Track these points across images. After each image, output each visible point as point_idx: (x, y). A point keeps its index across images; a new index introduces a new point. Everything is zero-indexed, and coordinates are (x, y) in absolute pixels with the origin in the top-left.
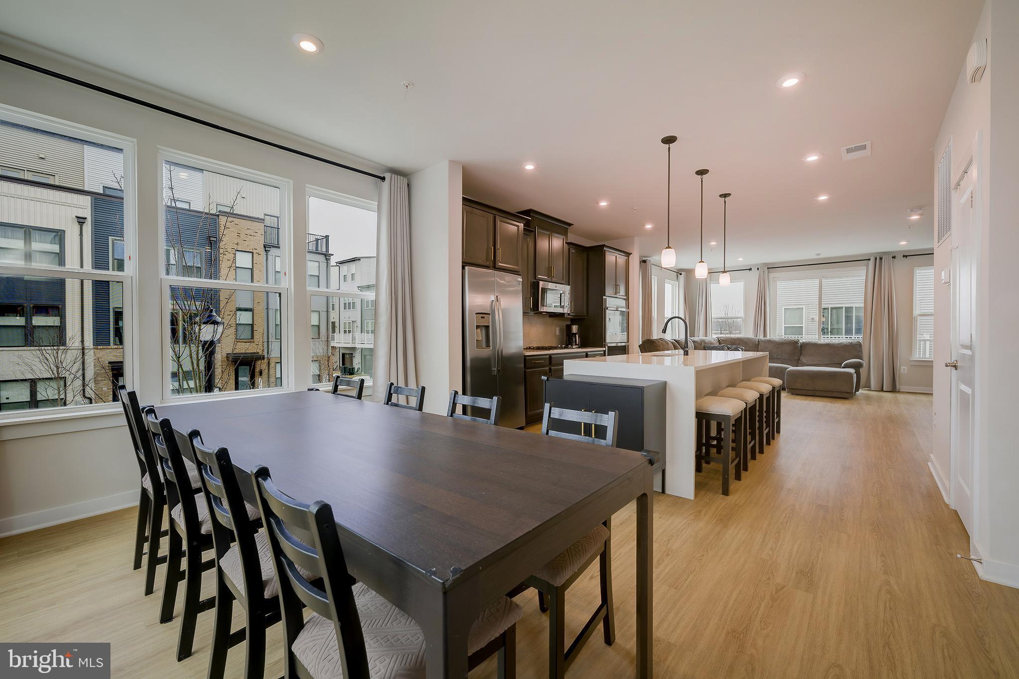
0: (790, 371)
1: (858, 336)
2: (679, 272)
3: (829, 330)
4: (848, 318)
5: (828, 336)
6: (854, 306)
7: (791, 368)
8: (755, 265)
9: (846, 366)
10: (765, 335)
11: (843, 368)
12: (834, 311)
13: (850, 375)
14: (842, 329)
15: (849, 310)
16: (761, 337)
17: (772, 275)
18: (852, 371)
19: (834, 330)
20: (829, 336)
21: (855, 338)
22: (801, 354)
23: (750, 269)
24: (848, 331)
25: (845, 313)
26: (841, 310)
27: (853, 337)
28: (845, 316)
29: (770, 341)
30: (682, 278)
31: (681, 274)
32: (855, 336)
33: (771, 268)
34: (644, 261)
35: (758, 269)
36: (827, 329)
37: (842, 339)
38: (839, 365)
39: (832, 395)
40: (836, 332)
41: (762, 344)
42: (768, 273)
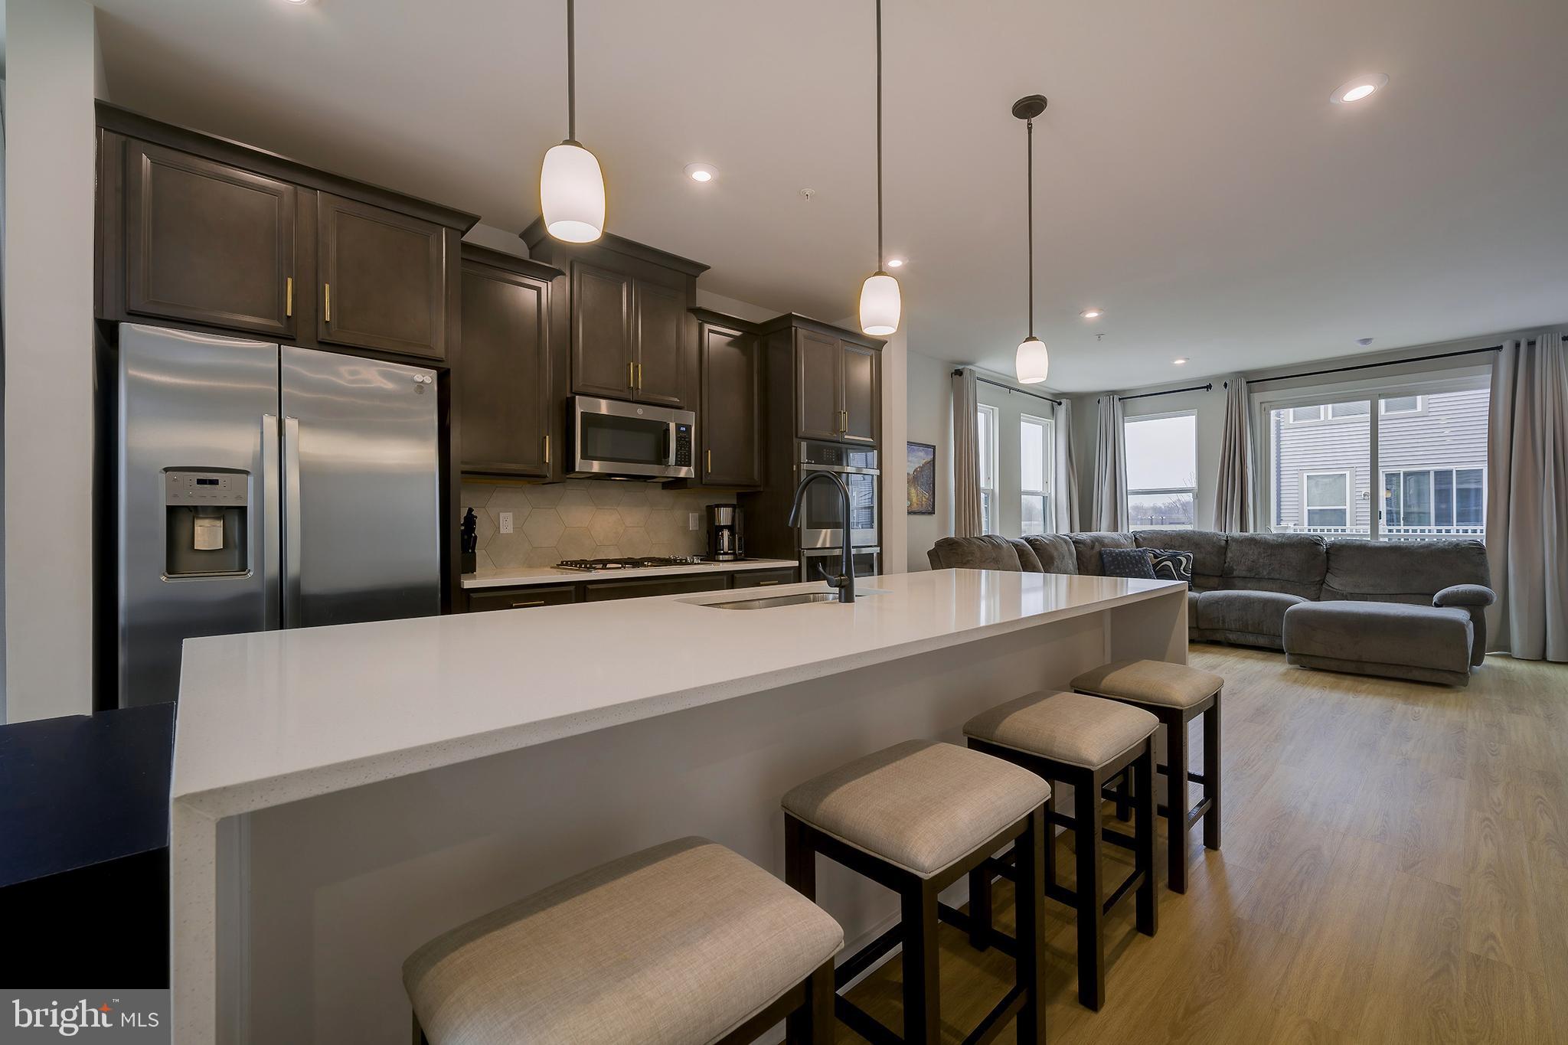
0: (1295, 612)
1: (1465, 528)
2: (1055, 399)
3: (1402, 516)
4: (1443, 495)
5: (1398, 528)
6: (1454, 468)
7: (1303, 604)
8: (1218, 378)
9: (1443, 603)
10: (1243, 527)
11: (1437, 605)
12: (1412, 479)
13: (1457, 627)
14: (1430, 513)
15: (1443, 477)
16: (1235, 532)
17: (1257, 397)
18: (1461, 615)
19: (1413, 516)
20: (1402, 527)
21: (1457, 533)
22: (1328, 569)
23: (1209, 387)
24: (1443, 518)
25: (1435, 484)
26: (1426, 476)
27: (1454, 528)
28: (1435, 490)
29: (1253, 541)
30: (1062, 412)
31: (1060, 404)
32: (1458, 528)
33: (1254, 381)
34: (959, 373)
35: (1226, 385)
36: (1398, 513)
37: (1430, 533)
38: (1424, 598)
39: (1410, 676)
40: (1417, 520)
41: (1233, 546)
42: (1250, 392)
